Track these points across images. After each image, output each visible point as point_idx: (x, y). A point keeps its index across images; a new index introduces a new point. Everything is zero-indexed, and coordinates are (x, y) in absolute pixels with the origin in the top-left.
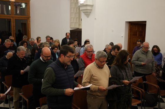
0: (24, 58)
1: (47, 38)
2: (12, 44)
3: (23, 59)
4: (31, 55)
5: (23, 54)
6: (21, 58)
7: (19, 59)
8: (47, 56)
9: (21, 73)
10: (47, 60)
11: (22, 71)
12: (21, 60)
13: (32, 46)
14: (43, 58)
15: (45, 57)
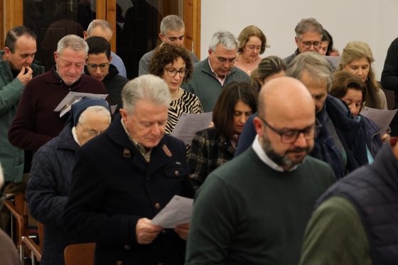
0: (165, 148)
1: (300, 30)
2: (102, 65)
3: (156, 151)
4: (210, 131)
5: (152, 124)
6: (147, 149)
7: (135, 150)
8: (291, 125)
9: (140, 234)
10: (288, 152)
11: (144, 224)
12: (147, 157)
13: (222, 82)
14: (266, 144)
15: (281, 133)
